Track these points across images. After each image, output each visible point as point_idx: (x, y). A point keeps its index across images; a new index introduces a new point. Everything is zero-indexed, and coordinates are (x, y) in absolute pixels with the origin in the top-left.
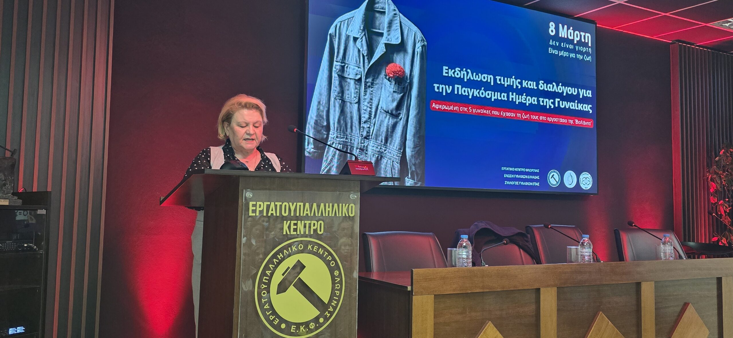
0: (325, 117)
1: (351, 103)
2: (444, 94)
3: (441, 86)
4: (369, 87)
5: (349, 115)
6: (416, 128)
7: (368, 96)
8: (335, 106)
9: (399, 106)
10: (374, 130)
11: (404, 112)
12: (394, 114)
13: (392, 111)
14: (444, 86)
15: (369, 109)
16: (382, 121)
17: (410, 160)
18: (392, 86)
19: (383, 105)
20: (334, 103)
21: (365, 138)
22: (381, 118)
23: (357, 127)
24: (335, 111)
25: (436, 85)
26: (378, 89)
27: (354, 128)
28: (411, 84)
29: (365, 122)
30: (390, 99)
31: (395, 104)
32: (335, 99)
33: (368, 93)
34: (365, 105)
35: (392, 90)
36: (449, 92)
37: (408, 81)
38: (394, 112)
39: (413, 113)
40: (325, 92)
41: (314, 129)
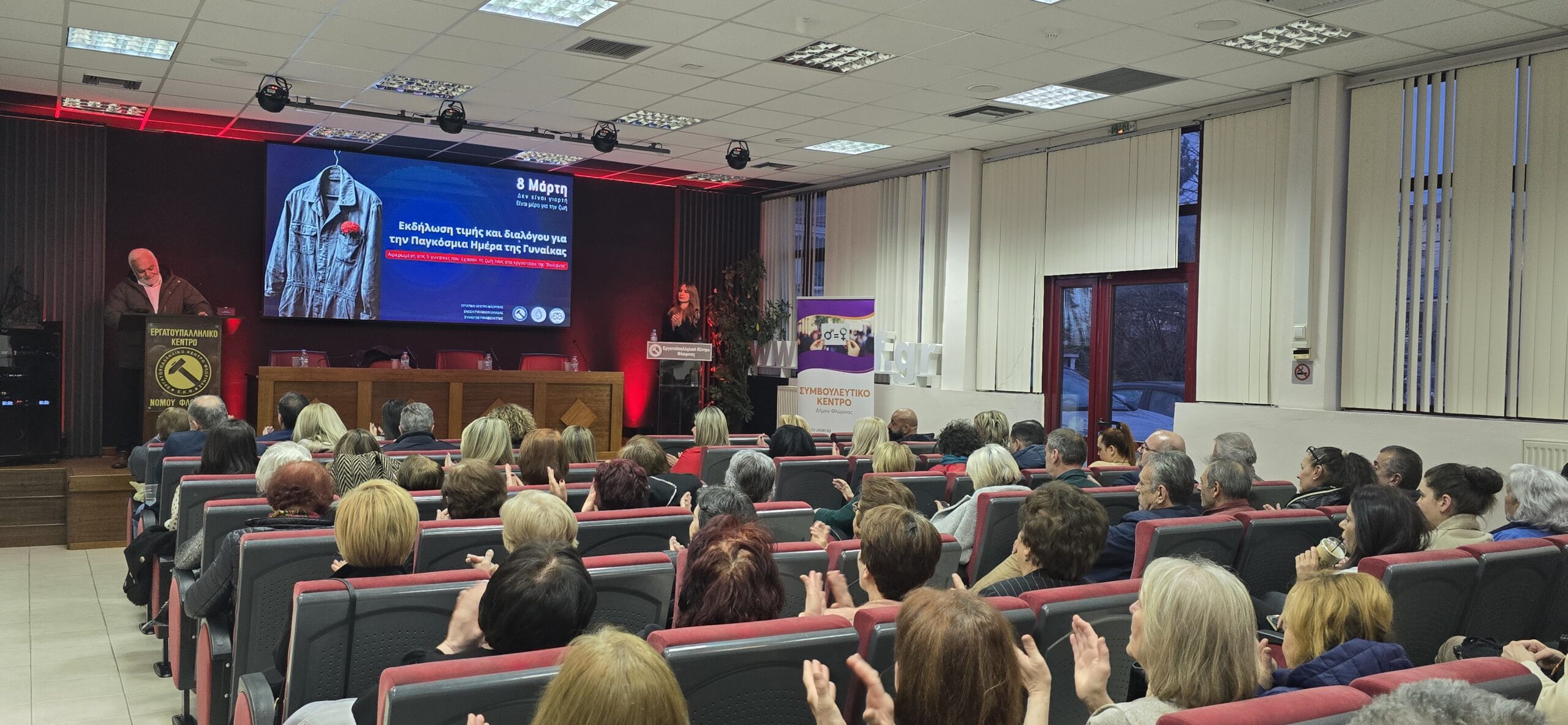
0: (282, 266)
1: (307, 255)
2: (400, 244)
3: (397, 238)
4: (325, 241)
5: (305, 264)
6: (371, 272)
7: (323, 248)
8: (291, 257)
9: (354, 256)
10: (329, 276)
11: (358, 260)
12: (350, 262)
13: (347, 259)
14: (400, 238)
15: (324, 259)
16: (337, 269)
17: (365, 299)
18: (347, 240)
19: (338, 255)
20: (291, 254)
21: (321, 281)
22: (336, 266)
23: (313, 271)
24: (292, 261)
25: (392, 238)
26: (333, 242)
27: (310, 274)
28: (366, 238)
29: (320, 269)
30: (345, 250)
31: (350, 254)
32: (292, 252)
33: (323, 246)
34: (319, 256)
35: (347, 243)
36: (405, 242)
37: (363, 235)
38: (349, 261)
39: (368, 261)
40: (282, 247)
41: (273, 275)
